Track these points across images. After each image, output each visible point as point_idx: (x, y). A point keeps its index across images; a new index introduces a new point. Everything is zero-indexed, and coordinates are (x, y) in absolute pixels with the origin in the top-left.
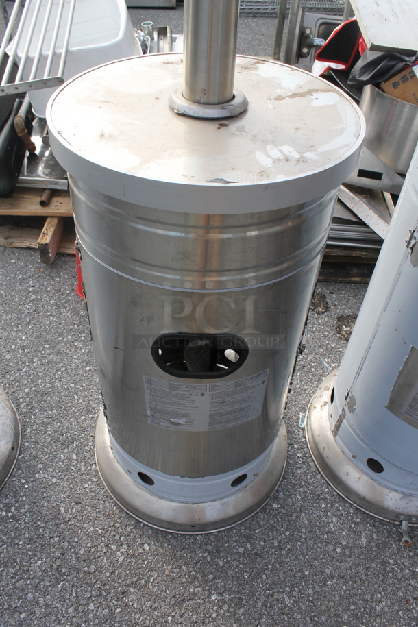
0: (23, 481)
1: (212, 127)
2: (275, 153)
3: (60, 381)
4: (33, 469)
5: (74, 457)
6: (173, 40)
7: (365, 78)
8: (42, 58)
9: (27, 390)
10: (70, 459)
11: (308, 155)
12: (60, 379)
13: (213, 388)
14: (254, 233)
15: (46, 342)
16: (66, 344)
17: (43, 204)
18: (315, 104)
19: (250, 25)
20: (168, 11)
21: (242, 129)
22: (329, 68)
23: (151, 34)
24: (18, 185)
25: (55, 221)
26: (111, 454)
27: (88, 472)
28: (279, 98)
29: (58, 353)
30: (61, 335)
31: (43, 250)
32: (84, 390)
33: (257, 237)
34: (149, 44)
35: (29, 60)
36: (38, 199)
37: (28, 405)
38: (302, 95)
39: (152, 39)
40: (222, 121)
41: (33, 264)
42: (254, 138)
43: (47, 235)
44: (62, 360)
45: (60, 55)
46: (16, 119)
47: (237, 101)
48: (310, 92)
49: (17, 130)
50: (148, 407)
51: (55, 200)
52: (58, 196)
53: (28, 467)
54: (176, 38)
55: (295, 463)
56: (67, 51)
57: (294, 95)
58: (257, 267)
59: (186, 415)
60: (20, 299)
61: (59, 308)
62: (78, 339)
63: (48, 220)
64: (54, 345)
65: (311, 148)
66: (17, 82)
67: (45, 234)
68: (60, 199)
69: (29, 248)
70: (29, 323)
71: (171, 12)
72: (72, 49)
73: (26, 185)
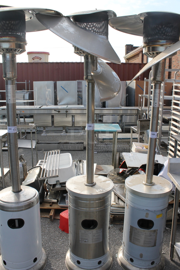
0: (48, 269)
1: (90, 187)
2: (99, 190)
3: (56, 248)
4: (51, 266)
5: (60, 263)
6: (83, 162)
7: (128, 174)
8: (53, 171)
9: (48, 249)
10: (59, 264)
11: (104, 190)
12: (56, 247)
13: (92, 232)
14: (97, 201)
15: (52, 239)
16: (57, 239)
17: (51, 206)
18: (107, 183)
19: (106, 155)
20: (81, 151)
21: (95, 187)
22: (123, 170)
23: (77, 162)
24: (44, 201)
25: (54, 210)
26: (70, 260)
27: (64, 267)
28: (101, 182)
29: (55, 241)
30: (56, 237)
31: (51, 217)
32: (62, 249)
33: (98, 202)
34: (77, 165)
35: (50, 171)
36: (49, 205)
37: (48, 253)
38: (105, 181)
39: (78, 163)
40: (92, 186)
41: (47, 221)
42: (96, 188)
43: (52, 213)
44: (56, 243)
45: (57, 170)
46: (44, 184)
47: (94, 183)
48: (106, 181)
49: (44, 187)
50: (80, 238)
51: (53, 205)
52: (54, 204)
53: (49, 266)
54: (84, 161)
55: (114, 265)
56: (59, 169)
57: (104, 182)
58: (98, 207)
59: (87, 239)
60: (45, 229)
61: (55, 231)
62: (60, 238)
63: (52, 210)
64: (54, 240)
65: (104, 189)
66: (44, 177)
67: (51, 213)
68: (55, 205)
69: (46, 217)
70: (47, 235)
71: (82, 152)
72: (60, 168)
73: (46, 201)
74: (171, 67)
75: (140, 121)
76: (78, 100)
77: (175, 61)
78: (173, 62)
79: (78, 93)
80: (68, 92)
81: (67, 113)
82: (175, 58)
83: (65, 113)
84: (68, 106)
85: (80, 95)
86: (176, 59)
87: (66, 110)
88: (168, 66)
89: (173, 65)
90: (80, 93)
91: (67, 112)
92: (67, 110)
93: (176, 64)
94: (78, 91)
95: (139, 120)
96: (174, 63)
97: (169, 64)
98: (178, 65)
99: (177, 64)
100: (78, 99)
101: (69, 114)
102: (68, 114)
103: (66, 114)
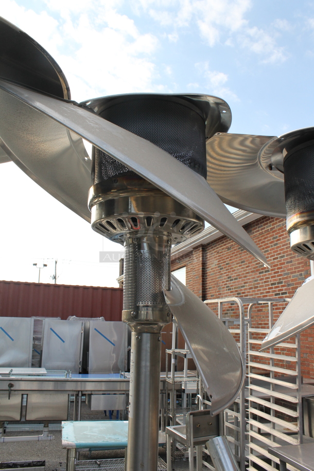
74: (206, 297)
75: (192, 416)
76: (33, 356)
77: (214, 287)
78: (210, 288)
79: (34, 342)
80: (13, 340)
81: (12, 389)
82: (213, 282)
83: (7, 388)
84: (12, 371)
85: (37, 345)
86: (215, 284)
87: (9, 382)
88: (201, 296)
89: (209, 294)
90: (37, 342)
91: (11, 386)
92: (12, 382)
93: (216, 292)
94: (34, 338)
95: (191, 414)
96: (212, 290)
97: (203, 292)
98: (219, 294)
99: (218, 292)
100: (33, 353)
101: (15, 390)
102: (12, 392)
103: (8, 392)
